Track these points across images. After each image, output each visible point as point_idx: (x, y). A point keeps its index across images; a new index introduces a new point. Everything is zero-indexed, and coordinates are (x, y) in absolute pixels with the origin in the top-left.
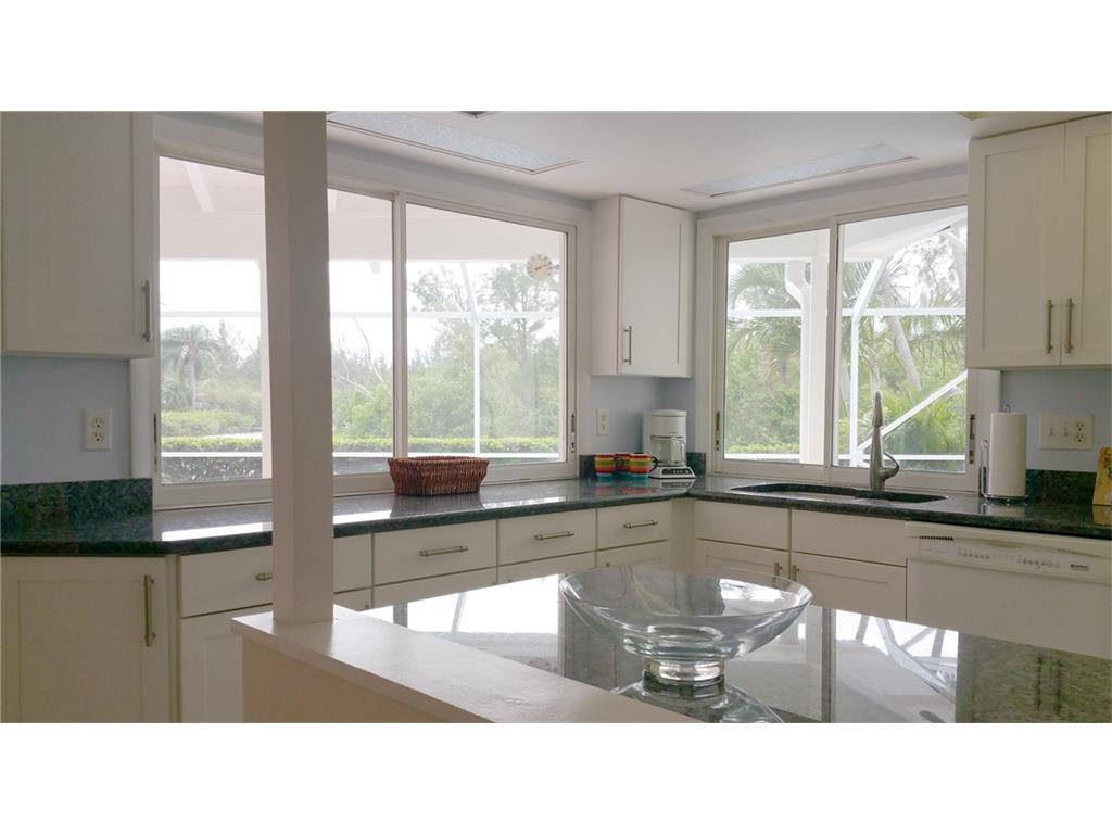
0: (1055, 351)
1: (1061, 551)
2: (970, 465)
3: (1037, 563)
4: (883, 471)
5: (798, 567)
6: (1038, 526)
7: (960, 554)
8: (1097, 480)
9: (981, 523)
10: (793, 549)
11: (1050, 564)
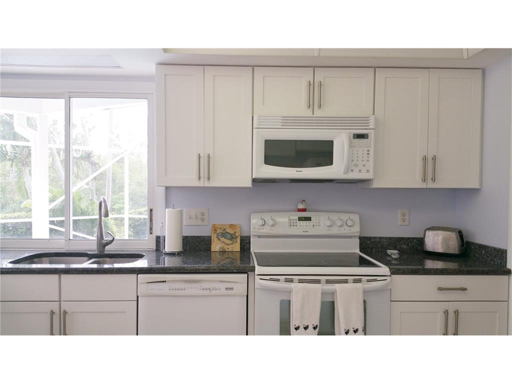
0: (202, 179)
1: (221, 282)
2: (151, 235)
3: (210, 289)
4: (105, 242)
5: (66, 311)
6: (208, 270)
7: (169, 290)
8: (212, 240)
9: (179, 271)
10: (62, 300)
11: (216, 289)
